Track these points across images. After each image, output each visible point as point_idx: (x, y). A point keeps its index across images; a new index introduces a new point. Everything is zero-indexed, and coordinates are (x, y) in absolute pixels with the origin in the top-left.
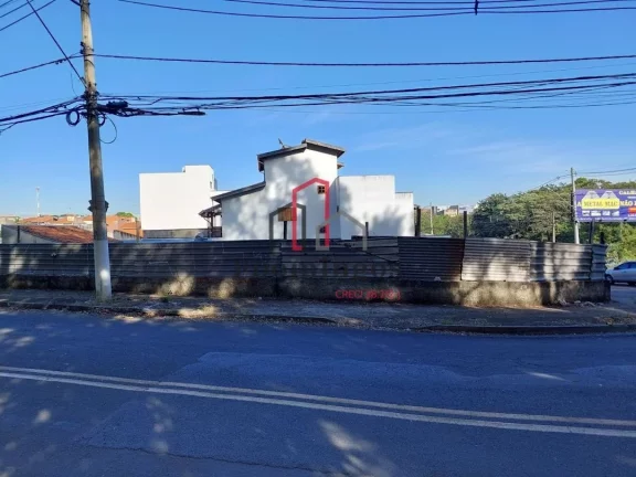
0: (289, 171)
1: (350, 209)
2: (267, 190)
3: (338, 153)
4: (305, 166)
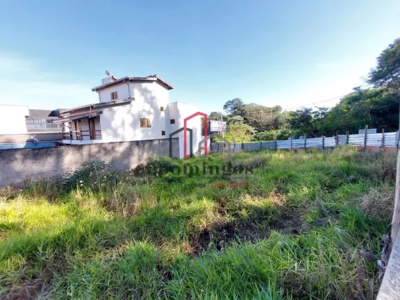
4: (153, 94)
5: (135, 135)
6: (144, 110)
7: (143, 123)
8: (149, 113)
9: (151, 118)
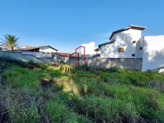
1: (147, 49)
2: (114, 43)
3: (142, 29)
4: (128, 35)
5: (114, 56)
6: (121, 44)
7: (120, 50)
8: (124, 45)
9: (125, 48)
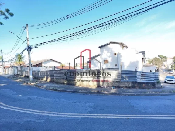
0: (108, 50)
7: (105, 62)
